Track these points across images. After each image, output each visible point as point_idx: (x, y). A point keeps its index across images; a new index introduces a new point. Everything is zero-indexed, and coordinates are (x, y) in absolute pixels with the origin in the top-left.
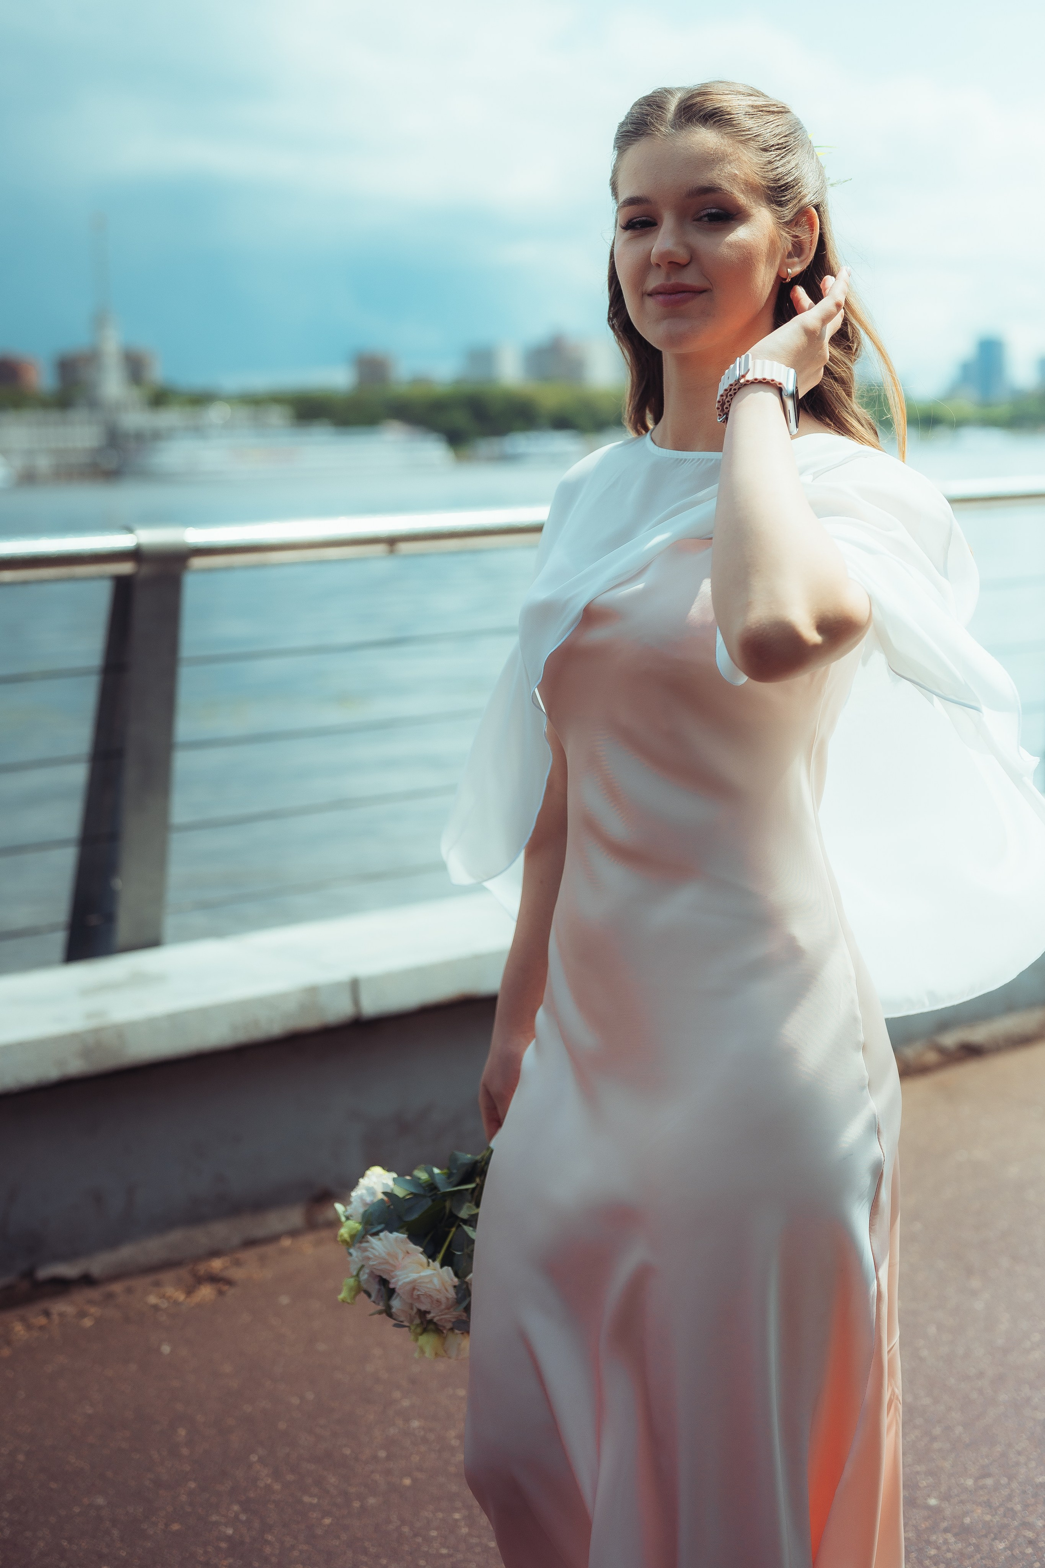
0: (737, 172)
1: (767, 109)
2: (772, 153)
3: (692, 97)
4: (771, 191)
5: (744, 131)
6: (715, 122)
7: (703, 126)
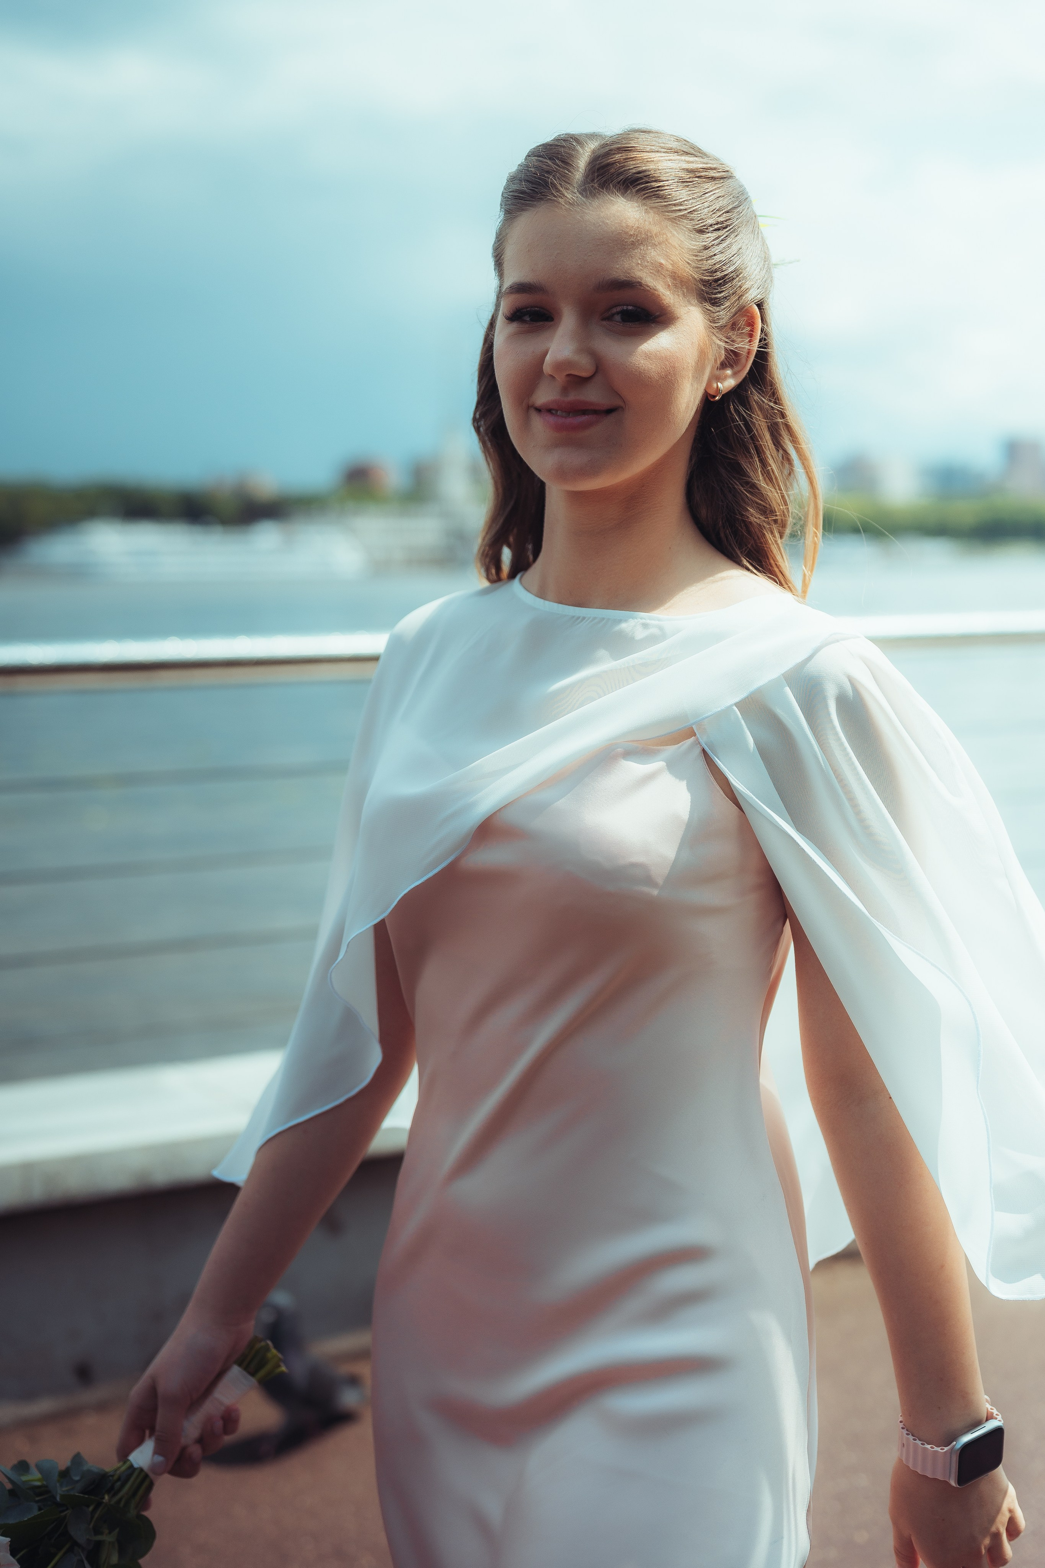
0: (663, 261)
1: (707, 173)
2: (709, 235)
3: (608, 154)
4: (704, 285)
5: (675, 205)
6: (638, 191)
7: (623, 195)
